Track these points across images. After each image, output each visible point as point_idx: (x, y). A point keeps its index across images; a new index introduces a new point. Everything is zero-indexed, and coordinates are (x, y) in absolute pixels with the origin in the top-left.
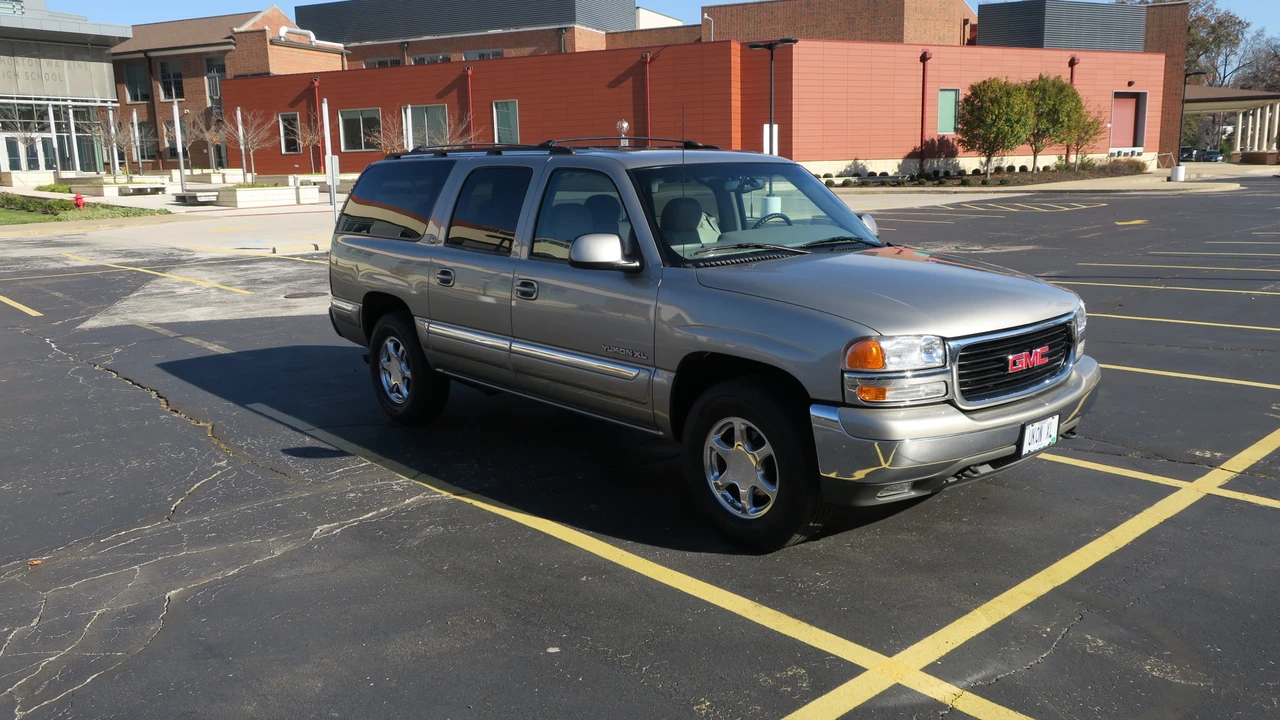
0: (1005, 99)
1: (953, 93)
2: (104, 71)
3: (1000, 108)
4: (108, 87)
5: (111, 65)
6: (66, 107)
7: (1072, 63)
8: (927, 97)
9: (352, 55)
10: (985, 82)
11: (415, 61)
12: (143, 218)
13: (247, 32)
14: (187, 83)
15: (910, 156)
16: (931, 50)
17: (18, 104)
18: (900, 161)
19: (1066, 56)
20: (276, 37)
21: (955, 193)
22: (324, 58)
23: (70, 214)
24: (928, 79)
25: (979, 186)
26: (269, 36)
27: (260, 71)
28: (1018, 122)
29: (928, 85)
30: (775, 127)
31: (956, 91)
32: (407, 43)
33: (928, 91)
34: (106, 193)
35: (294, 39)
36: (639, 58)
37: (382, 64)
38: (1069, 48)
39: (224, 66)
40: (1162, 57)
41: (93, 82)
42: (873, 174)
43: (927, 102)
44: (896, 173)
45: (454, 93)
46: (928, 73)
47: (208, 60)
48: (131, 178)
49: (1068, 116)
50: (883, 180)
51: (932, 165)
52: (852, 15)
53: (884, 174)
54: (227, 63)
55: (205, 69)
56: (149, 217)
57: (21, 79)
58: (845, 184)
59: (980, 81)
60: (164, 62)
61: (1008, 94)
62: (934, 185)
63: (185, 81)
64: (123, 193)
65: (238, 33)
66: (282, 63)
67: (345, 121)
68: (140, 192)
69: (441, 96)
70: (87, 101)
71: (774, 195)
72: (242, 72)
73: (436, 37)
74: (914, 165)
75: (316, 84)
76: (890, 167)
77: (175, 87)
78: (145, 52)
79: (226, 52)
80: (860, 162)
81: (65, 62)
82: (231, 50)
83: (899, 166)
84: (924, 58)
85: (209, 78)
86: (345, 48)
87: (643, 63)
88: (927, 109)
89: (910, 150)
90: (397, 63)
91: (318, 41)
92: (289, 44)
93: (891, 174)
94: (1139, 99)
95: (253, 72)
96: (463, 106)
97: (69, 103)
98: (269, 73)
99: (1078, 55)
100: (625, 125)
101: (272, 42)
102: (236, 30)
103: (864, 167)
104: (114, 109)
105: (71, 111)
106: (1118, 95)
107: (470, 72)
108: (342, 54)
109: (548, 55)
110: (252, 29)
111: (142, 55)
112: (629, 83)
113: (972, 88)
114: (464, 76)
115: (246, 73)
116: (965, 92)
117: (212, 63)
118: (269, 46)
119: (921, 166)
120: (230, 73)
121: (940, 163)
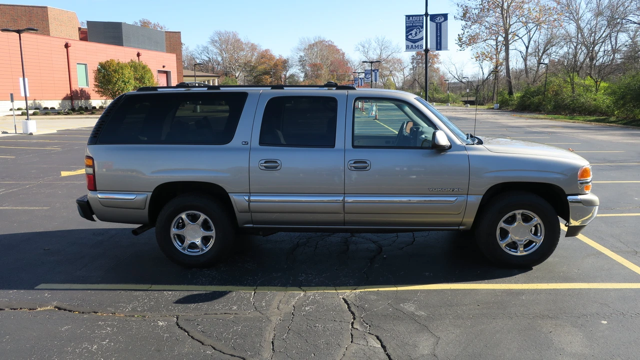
1: (84, 66)
3: (119, 75)
7: (138, 55)
8: (71, 67)
10: (108, 62)
15: (65, 99)
16: (70, 42)
18: (60, 102)
19: (136, 51)
24: (70, 57)
29: (71, 61)
30: (26, 80)
31: (86, 64)
33: (71, 64)
38: (134, 47)
40: (175, 55)
42: (46, 108)
44: (58, 108)
46: (70, 54)
49: (149, 81)
50: (47, 112)
51: (78, 104)
52: (16, 18)
53: (53, 108)
58: (35, 114)
59: (105, 60)
61: (121, 68)
62: (78, 114)
74: (68, 103)
76: (56, 104)
80: (37, 101)
83: (60, 104)
84: (67, 46)
88: (72, 73)
89: (65, 95)
93: (56, 108)
94: (167, 73)
99: (141, 51)
103: (40, 104)
106: (159, 72)
116: (96, 66)
119: (72, 104)
121: (81, 103)
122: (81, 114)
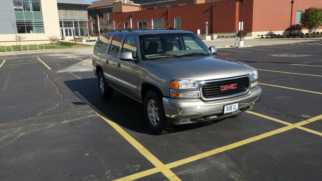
0: (315, 13)
1: (301, 12)
2: (85, 13)
3: (314, 16)
4: (87, 16)
5: (87, 11)
6: (78, 21)
8: (293, 13)
9: (142, 7)
10: (309, 8)
11: (157, 8)
12: (89, 47)
13: (117, 2)
14: (104, 15)
15: (287, 30)
17: (68, 21)
18: (284, 31)
20: (124, 3)
21: (298, 40)
22: (136, 8)
23: (73, 46)
24: (293, 8)
25: (306, 38)
26: (122, 3)
27: (120, 12)
28: (319, 19)
29: (293, 10)
30: (242, 23)
31: (302, 11)
32: (155, 3)
33: (293, 12)
34: (83, 41)
35: (128, 3)
36: (211, 5)
37: (149, 9)
39: (112, 11)
41: (83, 15)
42: (276, 35)
43: (293, 15)
44: (282, 34)
45: (165, 16)
46: (293, 6)
47: (109, 9)
48: (89, 38)
50: (278, 36)
51: (294, 32)
53: (279, 35)
54: (113, 10)
55: (108, 11)
56: (90, 47)
57: (68, 15)
58: (267, 38)
59: (308, 8)
60: (99, 10)
61: (316, 12)
63: (103, 14)
64: (87, 41)
65: (115, 3)
66: (125, 9)
67: (139, 23)
68: (91, 41)
69: (162, 16)
70: (82, 20)
71: (241, 41)
72: (116, 12)
73: (163, 2)
74: (288, 32)
75: (133, 14)
76: (281, 33)
77: (101, 16)
78: (95, 8)
79: (113, 7)
80: (272, 31)
81: (78, 11)
82: (114, 7)
83: (283, 33)
84: (292, 2)
85: (109, 14)
86: (141, 5)
87: (212, 6)
88: (293, 16)
89: (287, 28)
90: (153, 8)
91: (134, 4)
92: (127, 5)
93: (281, 35)
95: (118, 12)
96: (167, 19)
97: (78, 20)
98: (122, 12)
100: (207, 23)
101: (123, 5)
102: (115, 2)
103: (273, 33)
104: (88, 22)
105: (78, 22)
107: (169, 10)
108: (139, 7)
109: (190, 5)
110: (119, 1)
111: (94, 9)
112: (209, 12)
113: (306, 10)
114: (167, 12)
115: (117, 12)
116: (304, 11)
117: (109, 10)
118: (122, 5)
119: (290, 32)
120: (113, 12)
121: (296, 31)
122: (295, 37)
